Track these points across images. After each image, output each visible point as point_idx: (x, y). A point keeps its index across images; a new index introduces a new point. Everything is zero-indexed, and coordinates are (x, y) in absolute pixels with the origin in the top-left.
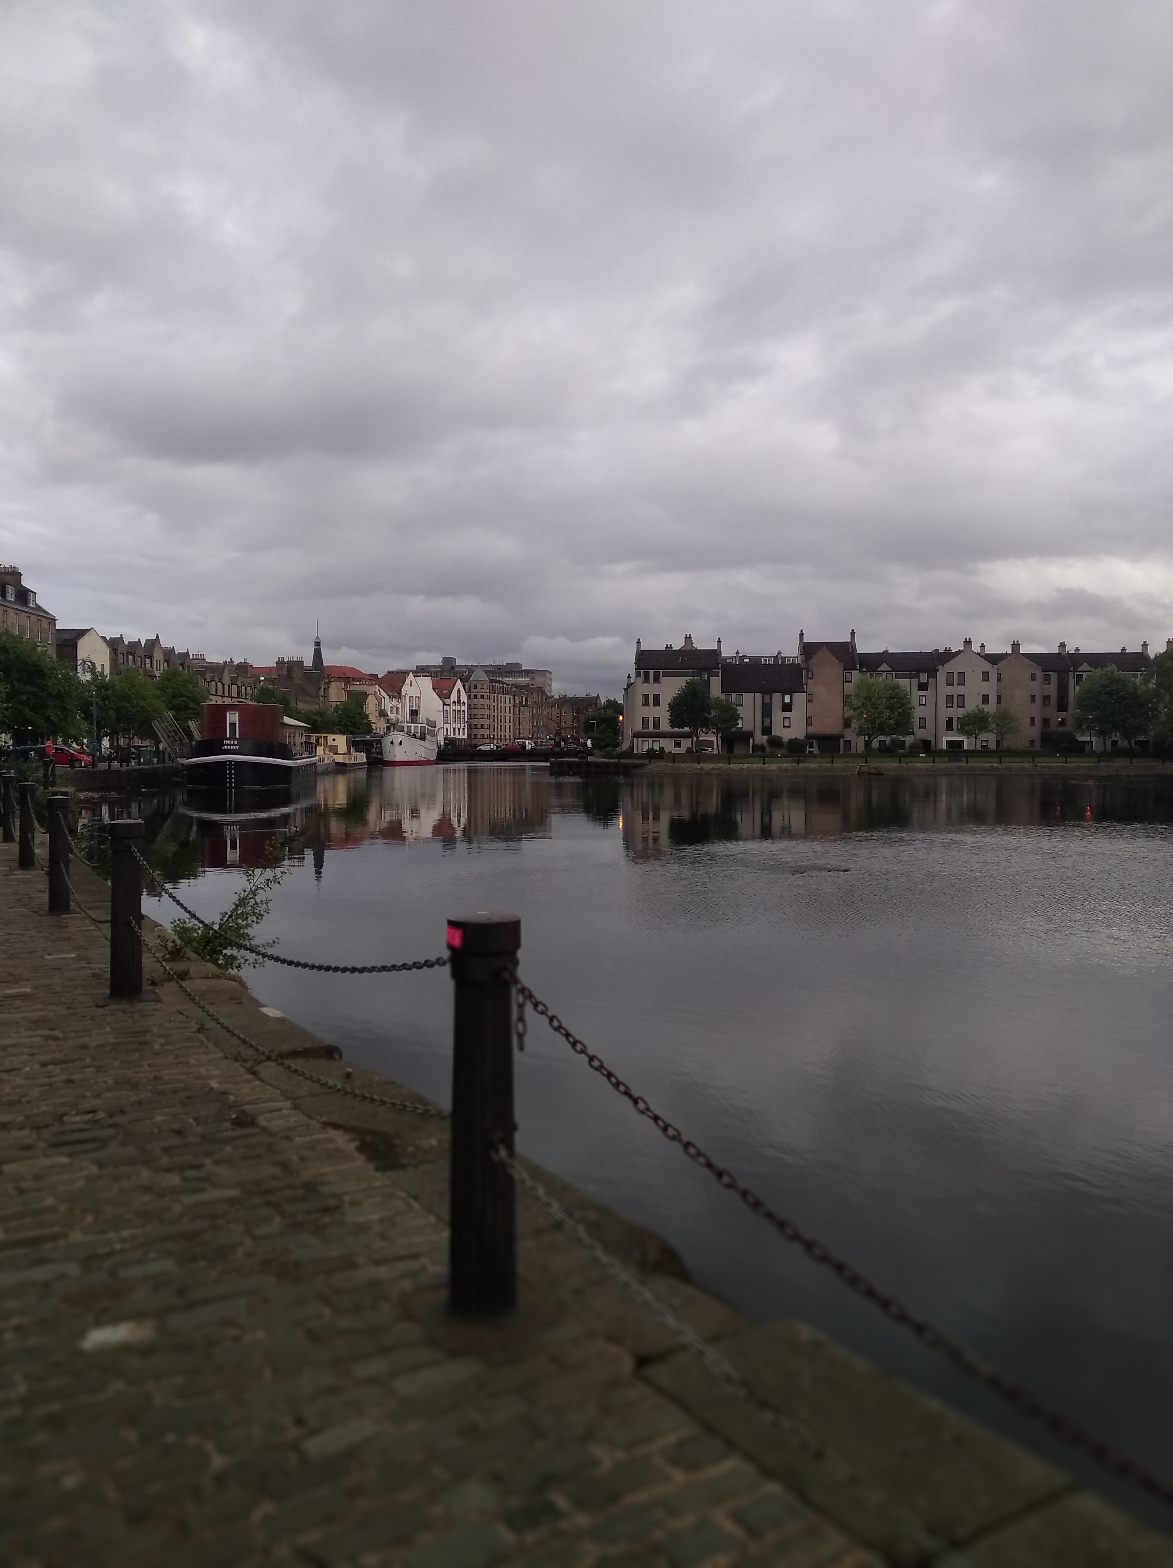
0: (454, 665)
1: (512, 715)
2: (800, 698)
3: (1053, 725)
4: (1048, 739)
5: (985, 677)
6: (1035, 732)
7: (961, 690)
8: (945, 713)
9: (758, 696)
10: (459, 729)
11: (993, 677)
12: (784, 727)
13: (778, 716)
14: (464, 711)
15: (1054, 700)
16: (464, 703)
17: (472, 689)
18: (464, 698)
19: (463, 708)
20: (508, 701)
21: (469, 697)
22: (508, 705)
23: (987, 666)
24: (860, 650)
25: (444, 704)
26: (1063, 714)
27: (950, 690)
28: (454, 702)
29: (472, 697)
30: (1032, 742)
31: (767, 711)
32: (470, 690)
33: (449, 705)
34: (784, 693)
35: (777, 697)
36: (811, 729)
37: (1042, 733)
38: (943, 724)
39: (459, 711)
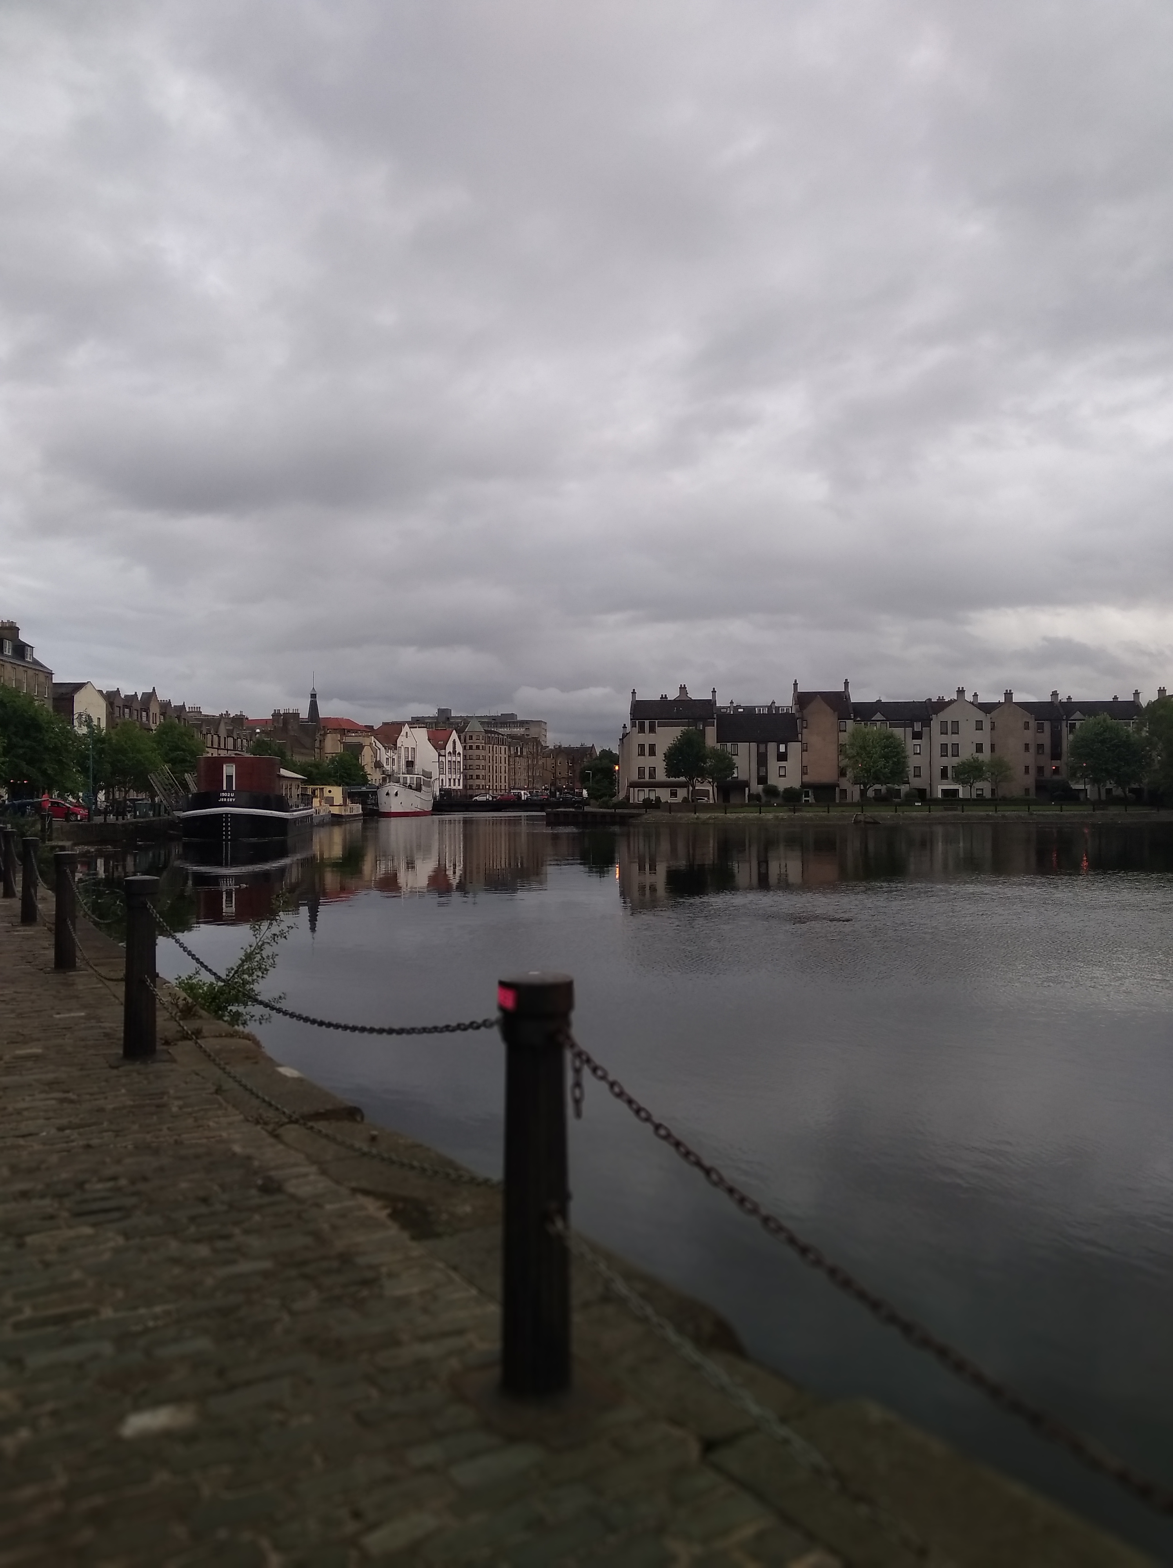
0: (449, 716)
1: (507, 765)
2: (795, 748)
3: (1047, 774)
4: (1041, 787)
5: (979, 726)
6: (1030, 780)
7: (955, 739)
8: (940, 762)
9: (754, 745)
10: (454, 780)
11: (987, 726)
12: (780, 776)
13: (773, 764)
14: (459, 762)
15: (1047, 749)
16: (459, 754)
17: (468, 741)
18: (459, 749)
19: (458, 759)
20: (503, 752)
21: (465, 748)
22: (503, 755)
23: (980, 715)
24: (853, 700)
25: (440, 755)
26: (1057, 763)
27: (944, 739)
28: (450, 753)
29: (468, 748)
30: (1027, 790)
31: (762, 760)
32: (465, 741)
33: (445, 756)
34: (779, 742)
35: (772, 746)
36: (806, 779)
37: (1037, 781)
38: (937, 773)
39: (454, 762)
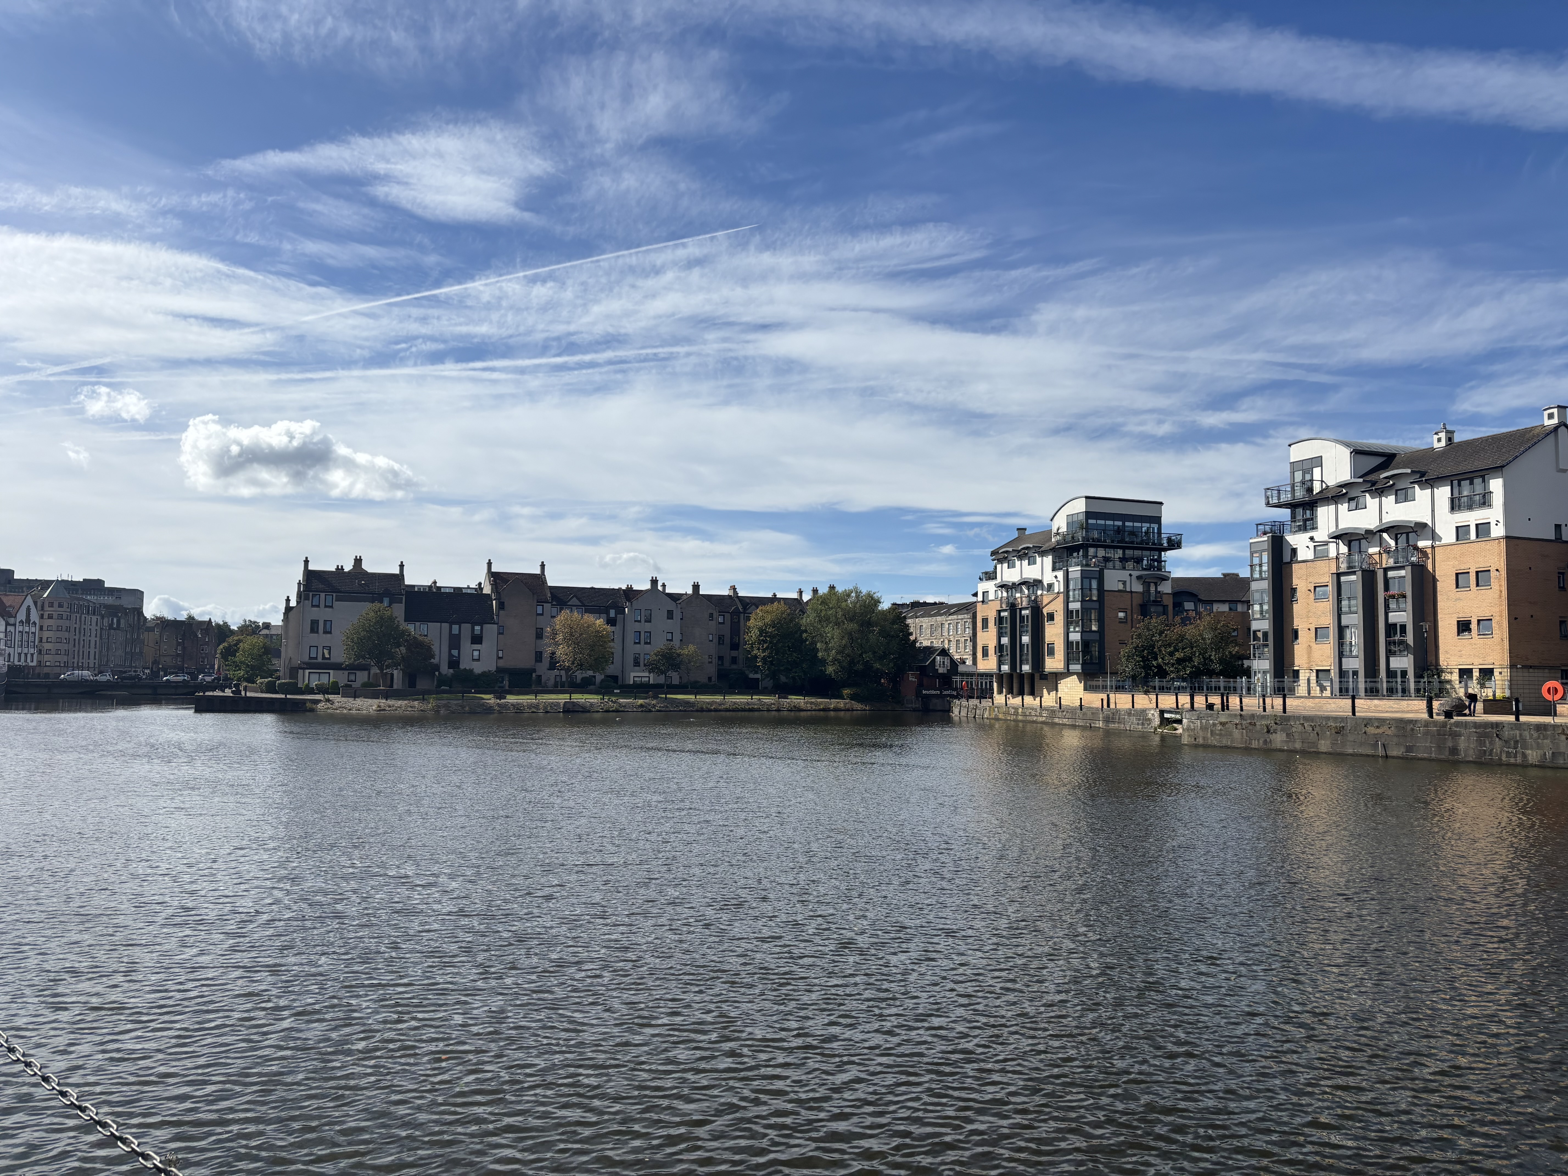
1: (98, 639)
2: (490, 630)
3: (727, 664)
4: (722, 675)
5: (670, 615)
6: (712, 670)
7: (648, 627)
8: (632, 649)
9: (446, 626)
10: (26, 655)
11: (677, 615)
12: (474, 660)
13: (467, 646)
14: (34, 633)
15: (727, 640)
16: (34, 623)
17: (46, 608)
18: (34, 616)
19: (33, 630)
20: (94, 623)
21: (42, 617)
22: (94, 627)
23: (671, 605)
24: (550, 583)
25: (7, 624)
26: (734, 653)
27: (637, 627)
28: (22, 622)
29: (46, 616)
30: (710, 679)
31: (455, 642)
32: (43, 607)
33: (14, 625)
34: (474, 624)
35: (466, 627)
36: (501, 663)
37: (719, 670)
38: (630, 660)
39: (28, 633)
